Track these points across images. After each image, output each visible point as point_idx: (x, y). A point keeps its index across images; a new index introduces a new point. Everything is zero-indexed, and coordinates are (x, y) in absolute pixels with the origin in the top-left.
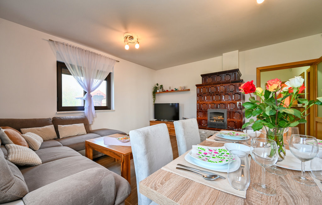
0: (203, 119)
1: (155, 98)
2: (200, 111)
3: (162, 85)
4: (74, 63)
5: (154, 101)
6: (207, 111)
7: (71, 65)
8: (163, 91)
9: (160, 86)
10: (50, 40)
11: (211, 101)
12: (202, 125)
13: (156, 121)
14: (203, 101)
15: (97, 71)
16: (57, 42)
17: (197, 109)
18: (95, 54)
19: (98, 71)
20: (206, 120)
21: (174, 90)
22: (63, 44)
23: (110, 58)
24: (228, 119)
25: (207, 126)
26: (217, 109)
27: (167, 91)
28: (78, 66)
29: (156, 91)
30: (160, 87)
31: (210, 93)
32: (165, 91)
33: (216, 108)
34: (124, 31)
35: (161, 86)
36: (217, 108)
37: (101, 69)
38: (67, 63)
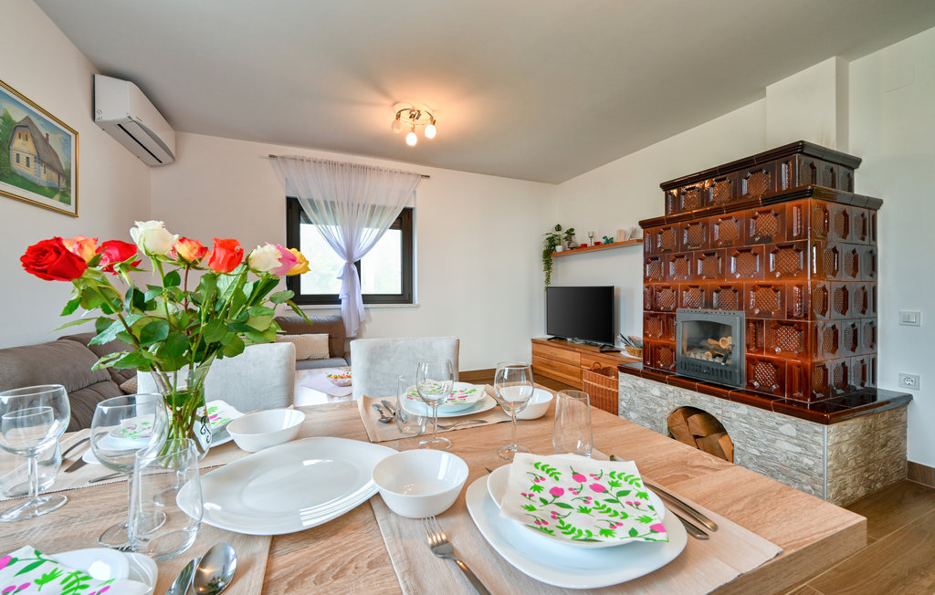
0: (664, 346)
1: (549, 269)
2: (652, 315)
3: (572, 230)
4: (317, 197)
5: (548, 280)
6: (673, 316)
7: (311, 202)
8: (572, 248)
9: (567, 232)
10: (271, 156)
11: (686, 279)
12: (659, 366)
13: (549, 339)
14: (664, 279)
15: (369, 209)
16: (282, 157)
17: (645, 309)
18: (364, 168)
19: (373, 207)
20: (673, 350)
21: (603, 241)
22: (295, 159)
23: (402, 173)
24: (749, 351)
25: (674, 369)
26: (709, 310)
27: (585, 246)
28: (326, 202)
29: (556, 247)
30: (566, 235)
31: (684, 248)
32: (577, 248)
33: (706, 307)
34: (388, 102)
35: (570, 233)
36: (709, 304)
37: (381, 202)
38: (302, 197)
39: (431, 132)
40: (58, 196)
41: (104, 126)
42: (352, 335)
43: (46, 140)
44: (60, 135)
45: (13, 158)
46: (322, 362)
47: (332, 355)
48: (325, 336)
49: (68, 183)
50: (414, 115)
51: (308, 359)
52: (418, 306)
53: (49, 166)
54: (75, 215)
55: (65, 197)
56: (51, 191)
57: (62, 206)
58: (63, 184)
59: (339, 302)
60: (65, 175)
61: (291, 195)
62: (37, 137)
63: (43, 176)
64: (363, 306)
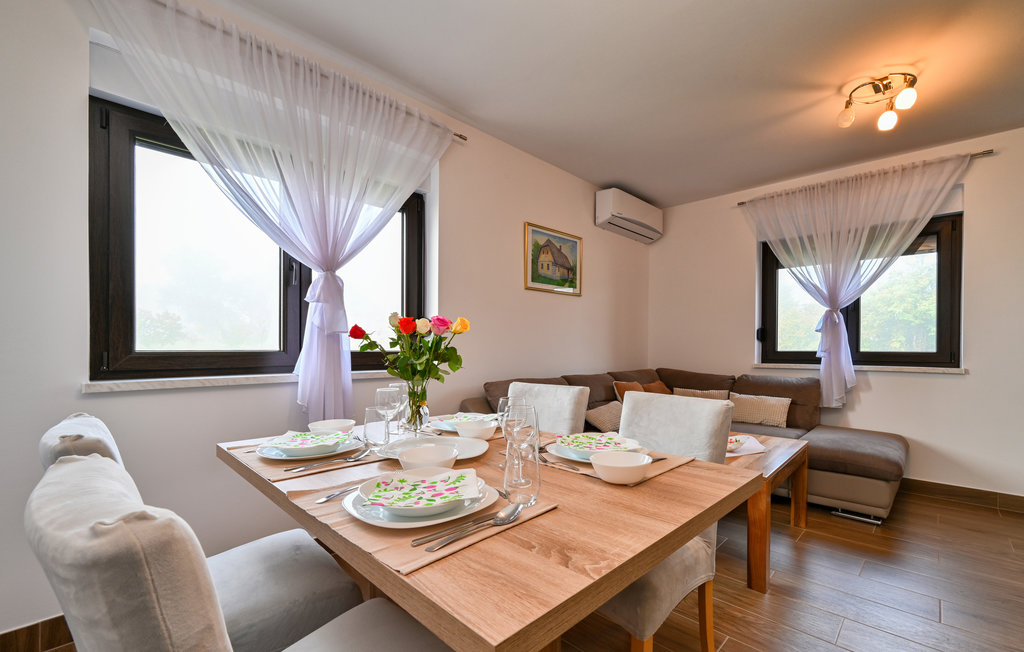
10: (740, 204)
16: (751, 202)
22: (765, 199)
28: (801, 239)
38: (772, 238)
39: (907, 99)
40: (567, 284)
41: (602, 226)
42: (834, 405)
43: (559, 250)
44: (570, 244)
45: (540, 267)
46: (777, 430)
47: (789, 425)
48: (786, 401)
49: (575, 274)
50: (880, 86)
51: (760, 424)
52: (967, 372)
53: (562, 266)
54: (579, 295)
55: (572, 284)
56: (562, 282)
57: (571, 290)
58: (571, 276)
59: (818, 361)
60: (572, 270)
61: (763, 240)
62: (554, 250)
63: (557, 273)
64: (853, 368)
